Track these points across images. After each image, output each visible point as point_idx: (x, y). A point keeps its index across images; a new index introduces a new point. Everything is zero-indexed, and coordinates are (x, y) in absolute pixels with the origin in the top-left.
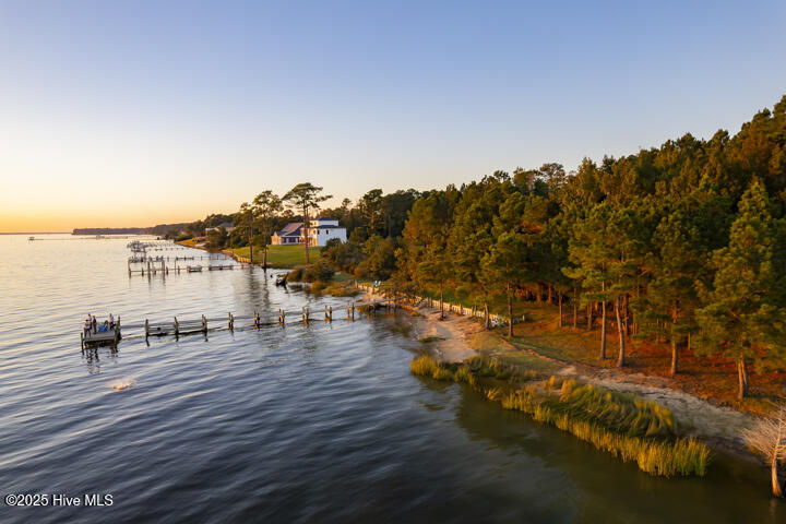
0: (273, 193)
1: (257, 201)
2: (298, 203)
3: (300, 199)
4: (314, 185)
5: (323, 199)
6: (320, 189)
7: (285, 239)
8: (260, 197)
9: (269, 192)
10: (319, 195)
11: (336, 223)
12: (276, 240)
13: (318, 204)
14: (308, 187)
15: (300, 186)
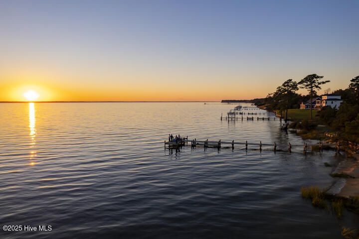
0: (293, 81)
1: (284, 85)
2: (307, 85)
3: (309, 83)
4: (318, 75)
5: (323, 83)
6: (322, 77)
7: (307, 106)
8: (285, 83)
9: (291, 80)
10: (320, 80)
11: (339, 97)
12: (303, 106)
13: (319, 86)
14: (314, 76)
15: (309, 76)
